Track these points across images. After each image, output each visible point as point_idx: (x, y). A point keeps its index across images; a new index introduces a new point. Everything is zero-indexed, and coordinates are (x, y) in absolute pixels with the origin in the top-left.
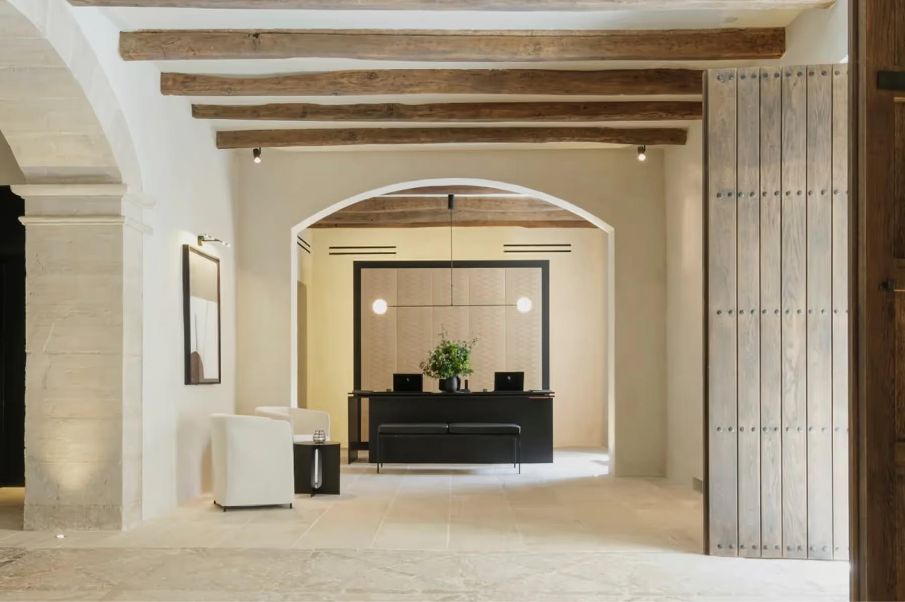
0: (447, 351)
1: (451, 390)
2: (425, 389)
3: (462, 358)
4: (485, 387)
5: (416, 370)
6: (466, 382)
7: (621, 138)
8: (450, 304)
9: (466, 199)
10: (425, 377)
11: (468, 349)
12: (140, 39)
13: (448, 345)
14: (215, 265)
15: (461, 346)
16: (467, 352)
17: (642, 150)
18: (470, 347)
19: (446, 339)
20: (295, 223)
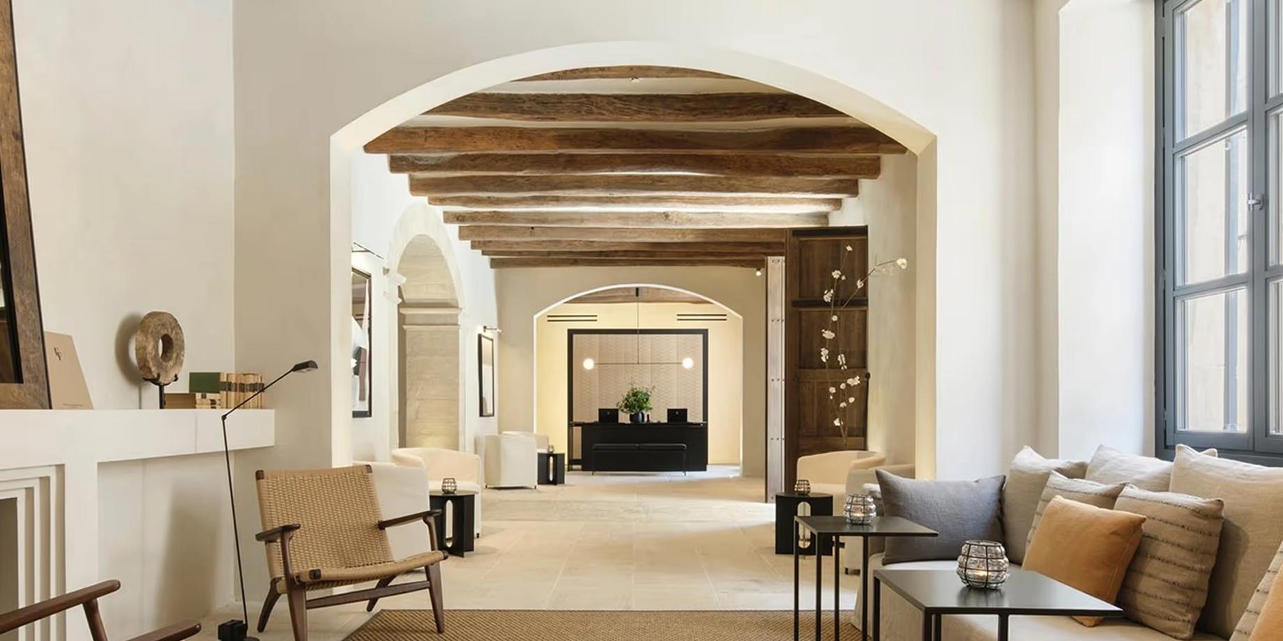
0: (635, 395)
1: (637, 421)
2: (620, 421)
3: (645, 400)
4: (659, 420)
5: (613, 407)
6: (648, 416)
7: (743, 264)
8: (636, 362)
9: (648, 288)
10: (620, 413)
11: (649, 393)
12: (470, 230)
13: (635, 391)
14: (491, 342)
15: (645, 392)
16: (649, 396)
17: (759, 270)
18: (651, 392)
19: (635, 386)
20: (536, 313)
